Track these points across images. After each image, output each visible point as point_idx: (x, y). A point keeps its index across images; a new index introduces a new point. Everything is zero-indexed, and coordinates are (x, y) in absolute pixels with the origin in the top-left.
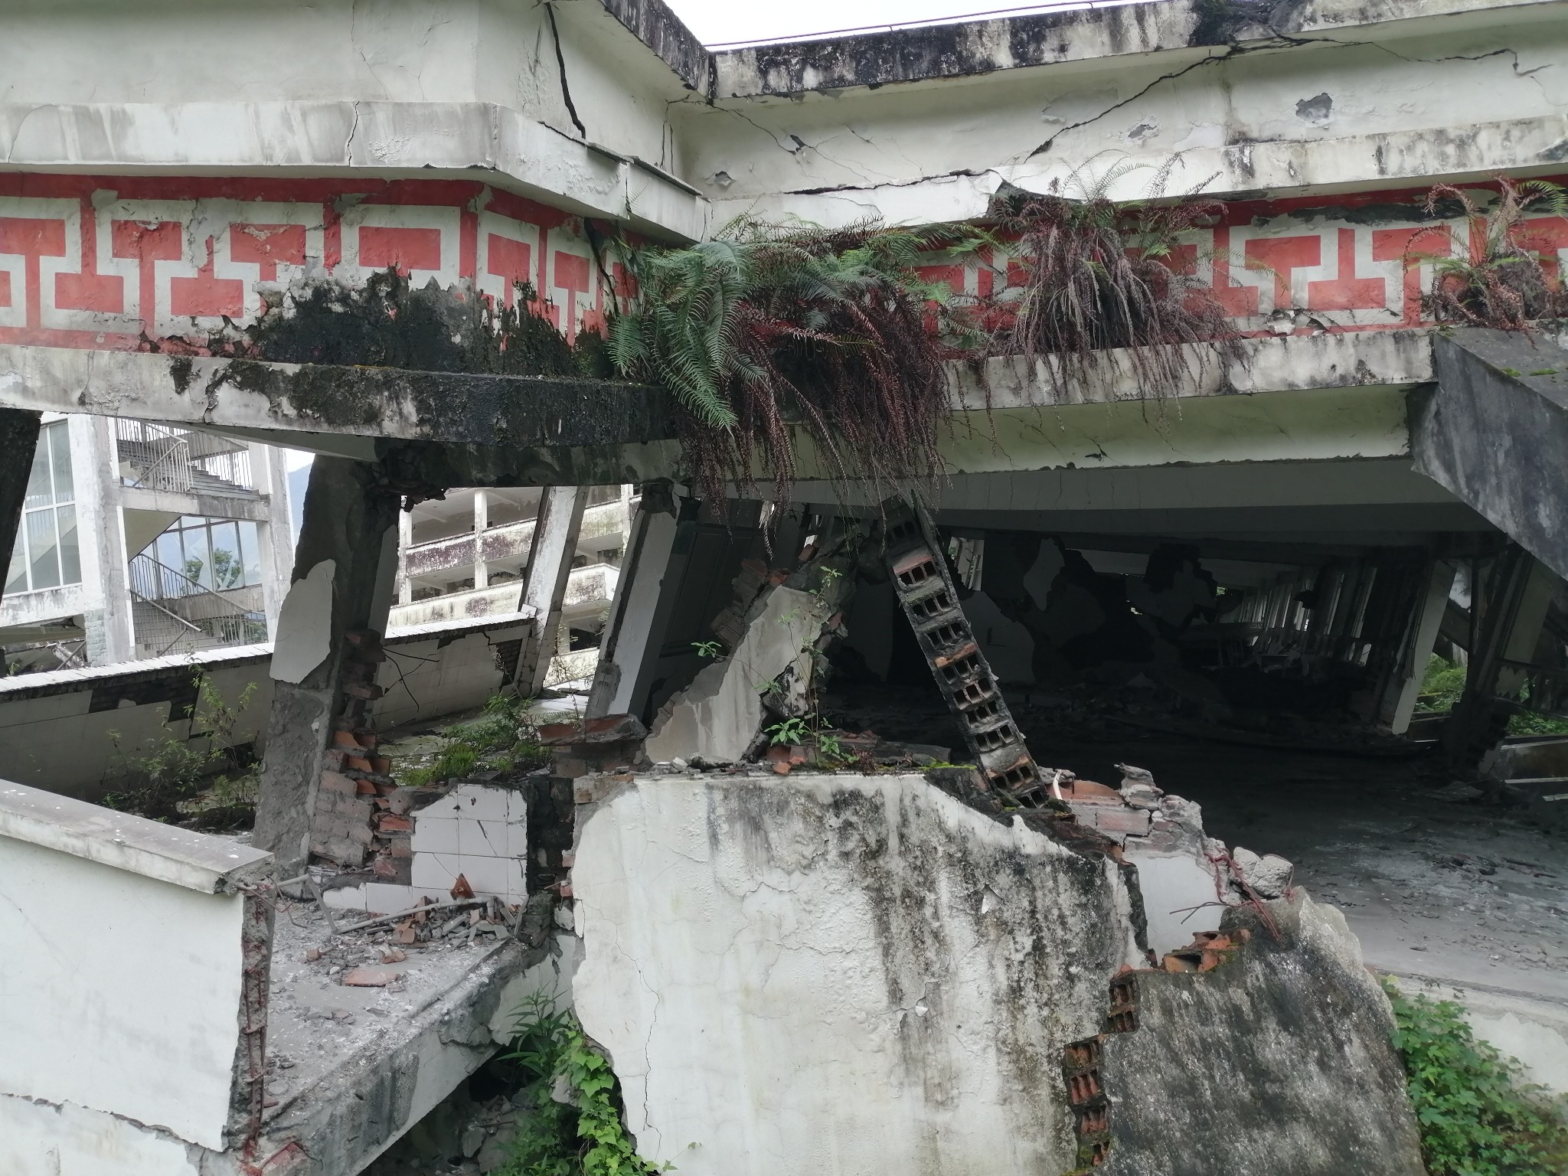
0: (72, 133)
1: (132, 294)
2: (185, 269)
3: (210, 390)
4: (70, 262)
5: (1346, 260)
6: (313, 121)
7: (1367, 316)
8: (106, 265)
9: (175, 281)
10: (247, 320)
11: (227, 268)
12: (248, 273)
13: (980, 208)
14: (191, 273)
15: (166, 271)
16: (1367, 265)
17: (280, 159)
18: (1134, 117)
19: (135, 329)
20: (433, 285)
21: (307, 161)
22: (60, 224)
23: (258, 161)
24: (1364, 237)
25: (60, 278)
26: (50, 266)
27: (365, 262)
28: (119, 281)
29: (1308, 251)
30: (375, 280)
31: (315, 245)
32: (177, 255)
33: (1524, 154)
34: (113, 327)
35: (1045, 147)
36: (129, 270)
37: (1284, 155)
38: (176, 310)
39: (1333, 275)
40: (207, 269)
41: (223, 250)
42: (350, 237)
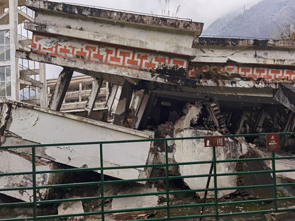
0: (139, 44)
1: (139, 63)
2: (148, 61)
3: (156, 78)
4: (130, 58)
5: (268, 73)
6: (174, 47)
7: (270, 80)
8: (136, 59)
9: (146, 63)
10: (155, 69)
11: (154, 62)
12: (157, 63)
13: (225, 61)
14: (149, 62)
15: (144, 61)
16: (270, 74)
17: (168, 51)
18: (244, 52)
19: (139, 68)
20: (182, 68)
21: (172, 52)
22: (130, 53)
23: (165, 51)
24: (270, 71)
25: (128, 60)
26: (127, 58)
27: (173, 64)
28: (137, 61)
29: (263, 72)
30: (175, 66)
31: (167, 61)
32: (147, 59)
33: (290, 63)
34: (135, 67)
35: (233, 54)
36: (139, 60)
37: (263, 60)
38: (145, 66)
39: (266, 74)
40: (151, 62)
41: (154, 60)
42: (172, 61)
